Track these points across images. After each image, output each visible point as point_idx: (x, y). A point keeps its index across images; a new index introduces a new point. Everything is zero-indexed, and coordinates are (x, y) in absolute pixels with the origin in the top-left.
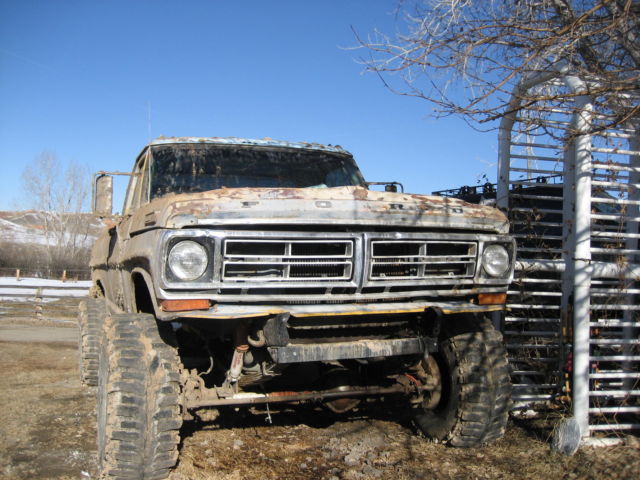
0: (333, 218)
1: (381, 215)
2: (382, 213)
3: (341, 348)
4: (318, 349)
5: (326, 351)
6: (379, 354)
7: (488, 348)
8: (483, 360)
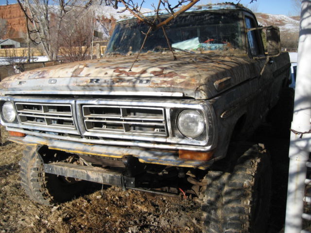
0: (58, 90)
1: (84, 88)
2: (84, 86)
3: (73, 171)
4: (62, 169)
5: (66, 171)
6: (95, 181)
7: (226, 189)
8: (218, 197)
